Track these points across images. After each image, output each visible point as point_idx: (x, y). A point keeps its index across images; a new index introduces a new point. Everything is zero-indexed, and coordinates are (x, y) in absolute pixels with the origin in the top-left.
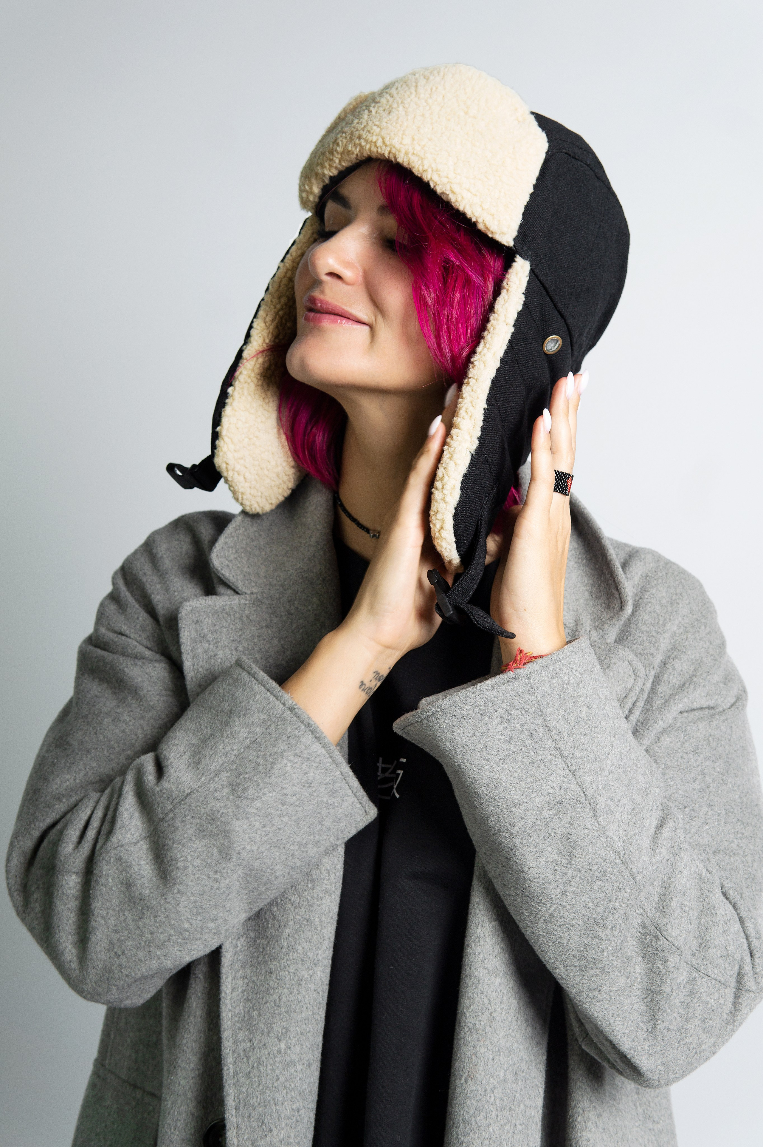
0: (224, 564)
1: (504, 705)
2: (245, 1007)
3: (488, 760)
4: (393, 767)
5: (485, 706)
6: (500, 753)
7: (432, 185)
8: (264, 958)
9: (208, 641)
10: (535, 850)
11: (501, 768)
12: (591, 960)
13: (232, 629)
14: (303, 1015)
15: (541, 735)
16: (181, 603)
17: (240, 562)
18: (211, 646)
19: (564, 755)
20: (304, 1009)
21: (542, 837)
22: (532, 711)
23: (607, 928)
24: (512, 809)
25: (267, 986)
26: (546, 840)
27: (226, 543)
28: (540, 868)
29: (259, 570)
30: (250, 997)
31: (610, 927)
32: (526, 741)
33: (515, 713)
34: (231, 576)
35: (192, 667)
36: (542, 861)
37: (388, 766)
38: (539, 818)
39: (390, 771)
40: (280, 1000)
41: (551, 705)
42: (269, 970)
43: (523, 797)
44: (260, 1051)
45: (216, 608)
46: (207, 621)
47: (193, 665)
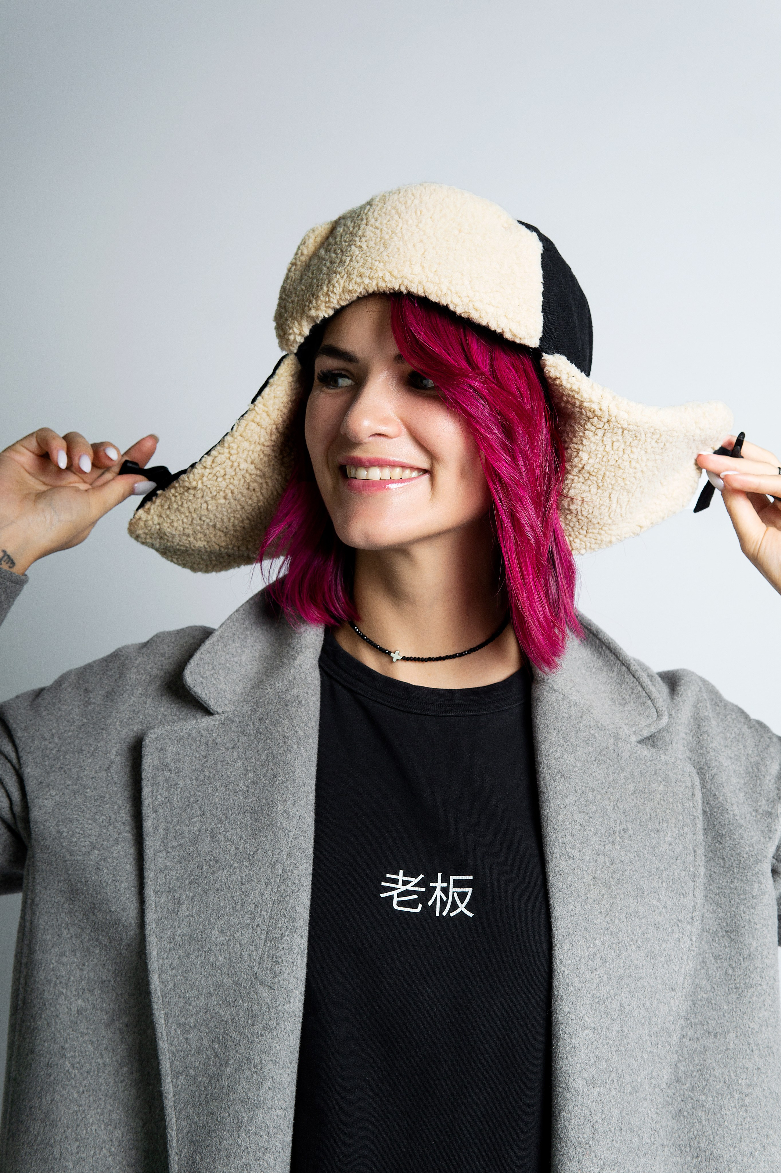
0: (198, 681)
7: (452, 308)
9: (170, 770)
13: (195, 757)
16: (145, 732)
17: (215, 680)
18: (173, 775)
27: (201, 659)
29: (237, 687)
34: (204, 694)
35: (150, 794)
39: (413, 883)
45: (182, 734)
46: (172, 749)
47: (152, 792)
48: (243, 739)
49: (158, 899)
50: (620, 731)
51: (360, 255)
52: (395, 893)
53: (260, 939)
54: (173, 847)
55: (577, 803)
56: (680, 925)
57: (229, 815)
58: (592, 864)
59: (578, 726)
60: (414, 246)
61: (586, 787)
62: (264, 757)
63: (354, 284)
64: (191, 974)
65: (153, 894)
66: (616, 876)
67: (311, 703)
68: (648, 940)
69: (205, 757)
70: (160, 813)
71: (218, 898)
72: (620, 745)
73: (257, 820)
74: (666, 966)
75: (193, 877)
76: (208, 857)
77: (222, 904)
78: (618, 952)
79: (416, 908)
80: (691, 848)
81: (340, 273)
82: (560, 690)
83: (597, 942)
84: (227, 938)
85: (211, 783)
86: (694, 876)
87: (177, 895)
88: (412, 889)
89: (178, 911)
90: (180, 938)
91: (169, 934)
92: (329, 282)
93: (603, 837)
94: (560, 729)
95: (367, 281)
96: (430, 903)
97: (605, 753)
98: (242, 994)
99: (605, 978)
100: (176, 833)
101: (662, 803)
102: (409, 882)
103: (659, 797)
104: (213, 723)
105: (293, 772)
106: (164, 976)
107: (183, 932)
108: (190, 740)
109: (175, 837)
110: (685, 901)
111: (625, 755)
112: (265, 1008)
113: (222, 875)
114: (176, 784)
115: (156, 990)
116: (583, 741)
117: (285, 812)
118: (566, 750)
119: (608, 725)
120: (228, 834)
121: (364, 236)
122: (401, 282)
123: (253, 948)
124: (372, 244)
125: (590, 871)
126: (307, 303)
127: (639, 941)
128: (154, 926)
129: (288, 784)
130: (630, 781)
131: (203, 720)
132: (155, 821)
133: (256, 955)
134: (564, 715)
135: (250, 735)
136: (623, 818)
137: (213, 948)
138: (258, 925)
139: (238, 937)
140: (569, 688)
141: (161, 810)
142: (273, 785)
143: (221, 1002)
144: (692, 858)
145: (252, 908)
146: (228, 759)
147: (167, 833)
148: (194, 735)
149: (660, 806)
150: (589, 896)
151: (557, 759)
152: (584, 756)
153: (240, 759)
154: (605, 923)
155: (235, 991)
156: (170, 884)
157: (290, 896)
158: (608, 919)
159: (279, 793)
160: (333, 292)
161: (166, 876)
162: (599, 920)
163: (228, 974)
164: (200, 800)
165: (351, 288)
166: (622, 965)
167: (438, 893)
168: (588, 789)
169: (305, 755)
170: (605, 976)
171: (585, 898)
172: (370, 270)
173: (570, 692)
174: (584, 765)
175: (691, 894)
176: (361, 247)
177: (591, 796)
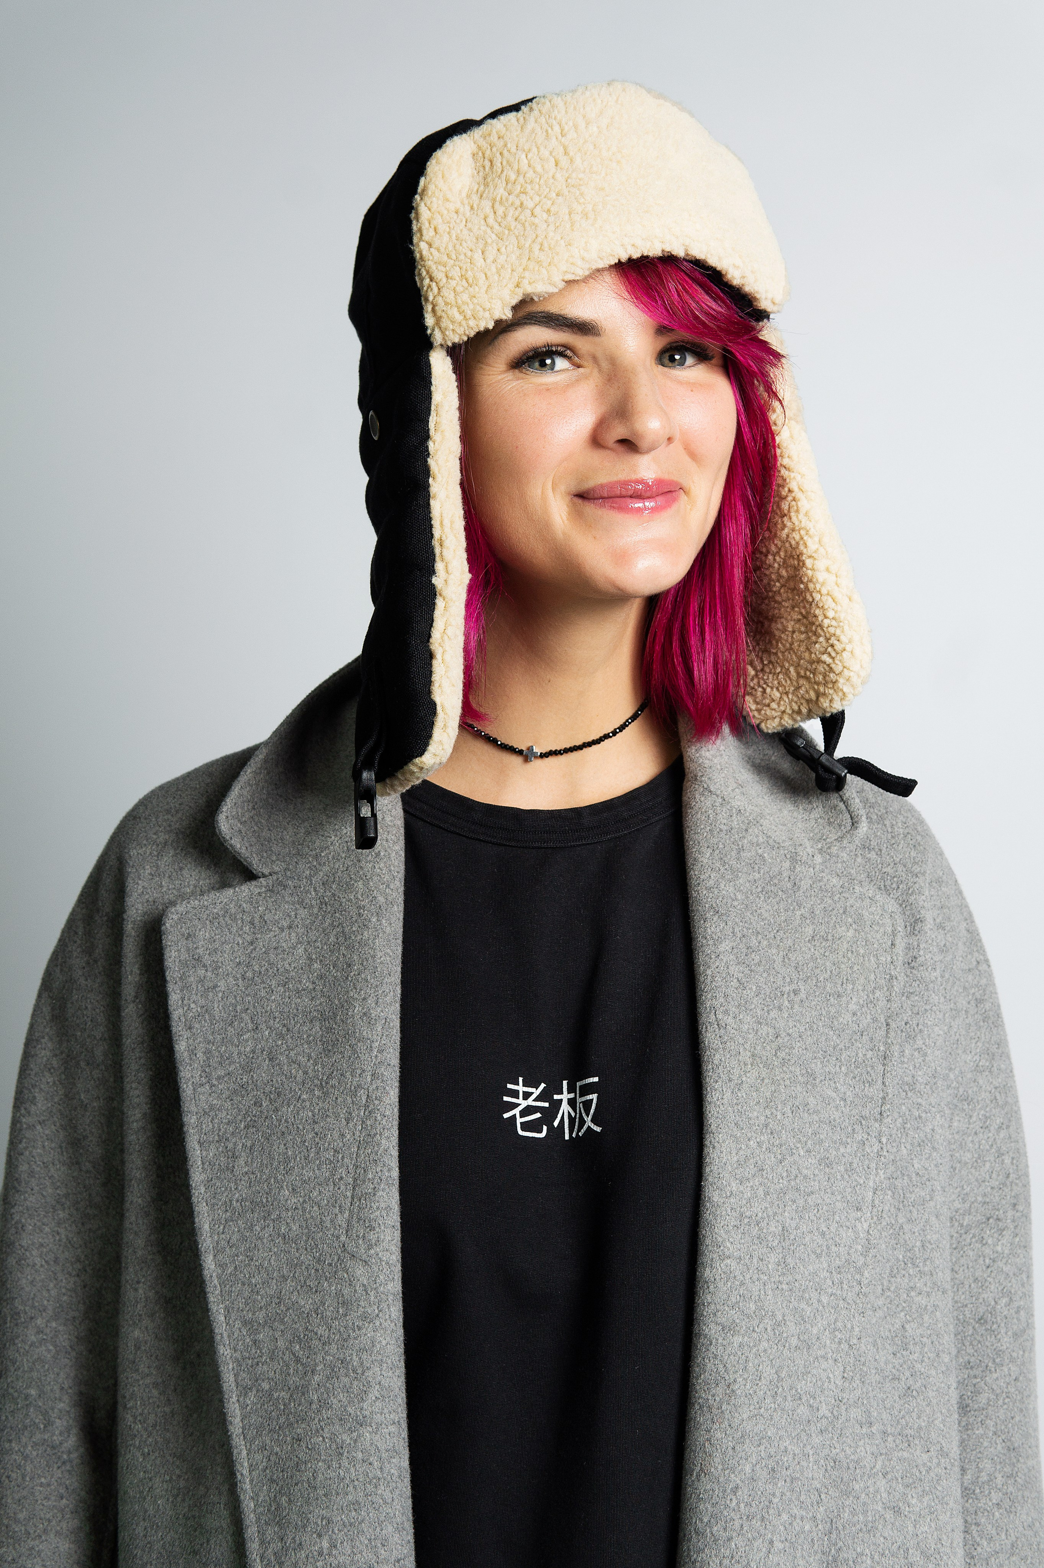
0: (236, 828)
2: (269, 1491)
4: (538, 1092)
8: (288, 1419)
9: (204, 966)
13: (238, 944)
14: (350, 1497)
16: (163, 910)
17: (256, 824)
18: (209, 974)
20: (351, 1488)
25: (296, 1459)
27: (241, 795)
30: (275, 1477)
34: (244, 847)
35: (180, 1002)
37: (531, 1090)
39: (534, 1097)
40: (315, 1478)
42: (296, 1437)
44: (295, 1554)
45: (216, 911)
46: (203, 935)
47: (183, 999)
48: (303, 913)
49: (204, 1153)
50: (799, 849)
52: (517, 1112)
53: (345, 1197)
54: (219, 1078)
55: (735, 950)
56: (863, 1122)
57: (291, 1027)
58: (751, 1036)
59: (740, 843)
61: (748, 929)
62: (332, 939)
64: (256, 1252)
65: (197, 1147)
66: (782, 1054)
67: (394, 854)
68: (821, 1142)
69: (252, 943)
70: (197, 1029)
71: (285, 1145)
72: (798, 869)
73: (330, 1030)
74: (846, 1176)
75: (249, 1119)
76: (267, 1089)
77: (290, 1153)
78: (779, 1157)
79: (541, 1131)
80: (883, 1020)
82: (718, 792)
83: (752, 1142)
84: (301, 1200)
85: (263, 982)
86: (885, 1058)
87: (230, 1146)
88: (532, 1103)
89: (234, 1167)
90: (239, 1204)
91: (224, 1199)
93: (767, 999)
94: (716, 846)
96: (556, 1124)
97: (776, 881)
98: (327, 1274)
99: (761, 1192)
100: (222, 1056)
101: (850, 954)
102: (530, 1094)
103: (845, 946)
104: (257, 891)
105: (373, 957)
106: (220, 1257)
107: (241, 1195)
108: (227, 919)
109: (220, 1063)
110: (870, 1091)
111: (805, 884)
112: (360, 1290)
113: (287, 1111)
114: (215, 986)
115: (211, 1277)
116: (747, 864)
117: (365, 1014)
118: (723, 877)
119: (784, 841)
120: (292, 1054)
123: (337, 1210)
125: (747, 1046)
127: (809, 1142)
128: (203, 1190)
129: (367, 975)
130: (808, 921)
131: (243, 888)
132: (191, 1041)
133: (342, 1220)
134: (722, 827)
135: (312, 906)
136: (794, 976)
137: (284, 1214)
138: (341, 1178)
139: (316, 1197)
140: (730, 789)
141: (197, 1026)
142: (347, 978)
143: (299, 1287)
144: (884, 1033)
145: (330, 1155)
146: (284, 944)
147: (208, 1058)
148: (233, 911)
149: (845, 960)
150: (744, 1079)
151: (709, 889)
152: (748, 885)
153: (301, 943)
154: (763, 1118)
155: (317, 1270)
156: (220, 1130)
157: (381, 1135)
158: (768, 1112)
159: (356, 988)
161: (213, 1119)
162: (755, 1114)
163: (306, 1249)
164: (251, 1008)
166: (785, 1174)
167: (565, 1108)
168: (751, 931)
169: (388, 930)
170: (761, 1189)
171: (740, 1082)
173: (732, 795)
174: (747, 897)
175: (880, 1082)
177: (754, 942)
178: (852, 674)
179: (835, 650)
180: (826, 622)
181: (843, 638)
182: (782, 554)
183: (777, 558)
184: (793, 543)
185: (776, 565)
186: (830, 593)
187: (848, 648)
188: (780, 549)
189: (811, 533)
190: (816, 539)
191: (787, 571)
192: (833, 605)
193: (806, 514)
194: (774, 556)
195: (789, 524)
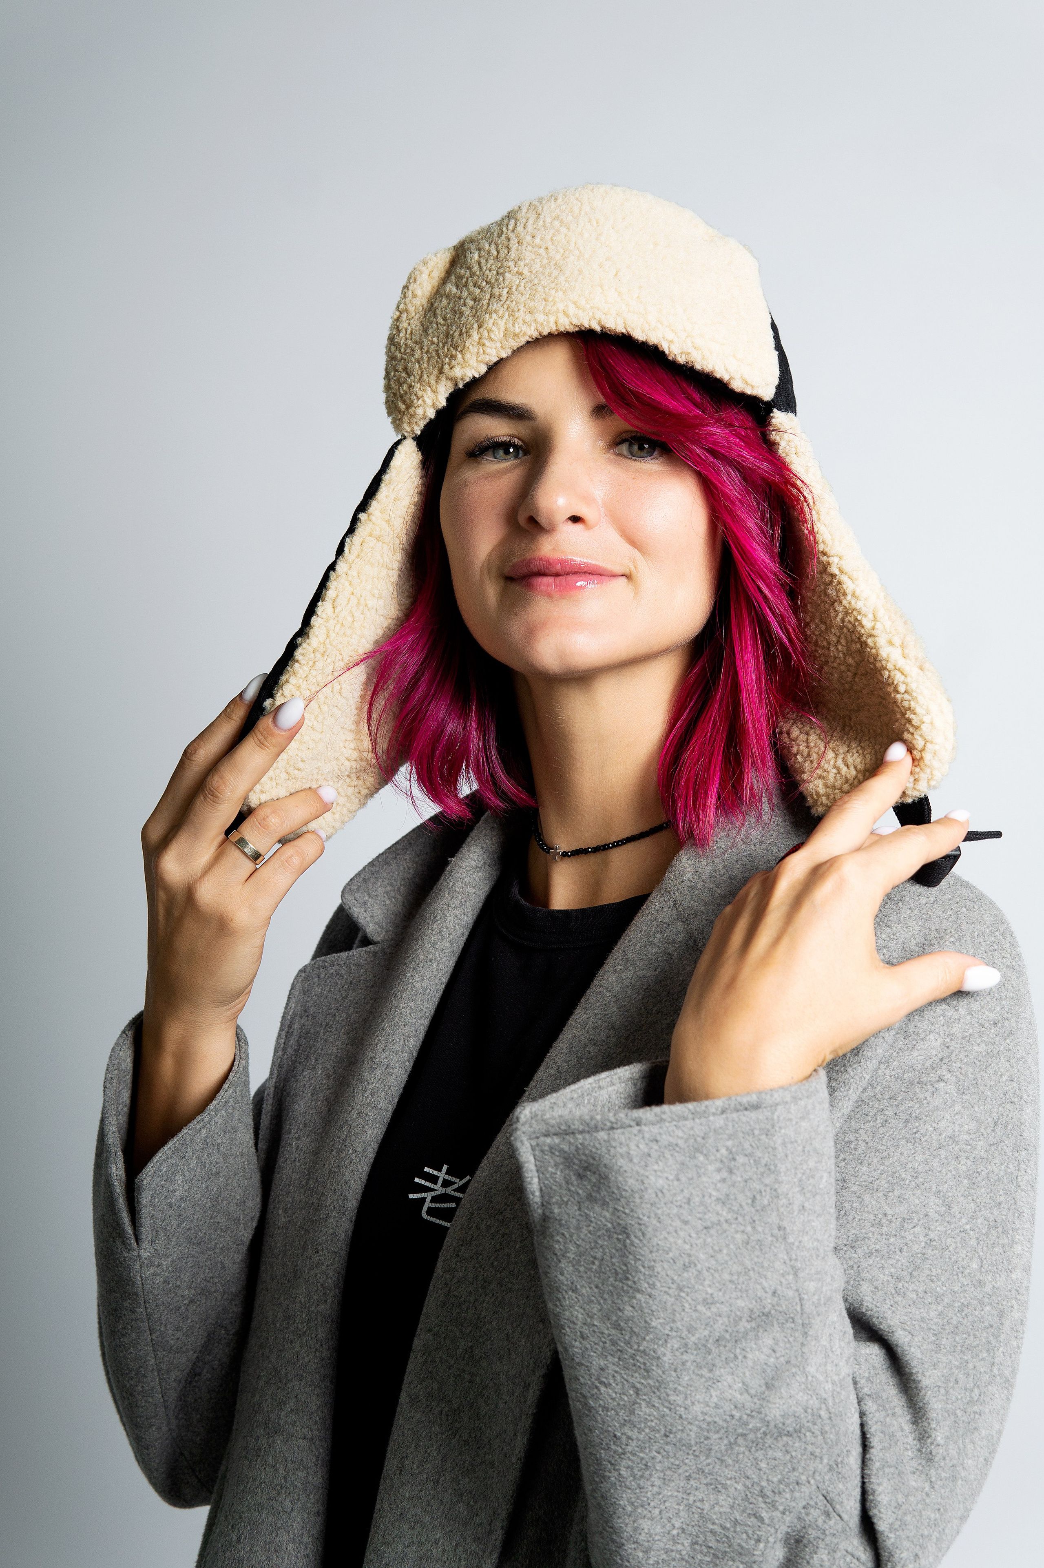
1: (730, 1143)
3: (686, 1223)
4: (461, 1183)
5: (703, 1138)
6: (707, 1217)
10: (708, 1375)
11: (701, 1241)
12: (737, 1547)
15: (766, 1202)
19: (789, 1241)
21: (724, 1359)
22: (763, 1162)
23: (777, 1509)
24: (699, 1307)
26: (727, 1363)
28: (708, 1405)
31: (781, 1508)
32: (745, 1207)
33: (741, 1159)
36: (714, 1394)
37: (454, 1179)
38: (730, 1330)
39: (456, 1186)
41: (790, 1159)
43: (721, 1294)
51: (522, 284)
52: (428, 1196)
60: (601, 265)
63: (521, 325)
81: (495, 312)
88: (453, 1193)
92: (480, 327)
95: (541, 318)
102: (451, 1183)
121: (520, 259)
122: (591, 314)
124: (537, 267)
126: (447, 360)
131: (356, 952)
160: (490, 339)
165: (517, 331)
172: (544, 303)
176: (520, 274)
178: (937, 747)
179: (912, 726)
180: (899, 696)
181: (918, 710)
182: (843, 641)
183: (840, 648)
184: (850, 626)
185: (841, 655)
186: (897, 667)
187: (925, 719)
188: (839, 637)
189: (863, 612)
190: (871, 616)
191: (853, 658)
192: (902, 678)
193: (854, 595)
194: (836, 646)
195: (841, 609)
